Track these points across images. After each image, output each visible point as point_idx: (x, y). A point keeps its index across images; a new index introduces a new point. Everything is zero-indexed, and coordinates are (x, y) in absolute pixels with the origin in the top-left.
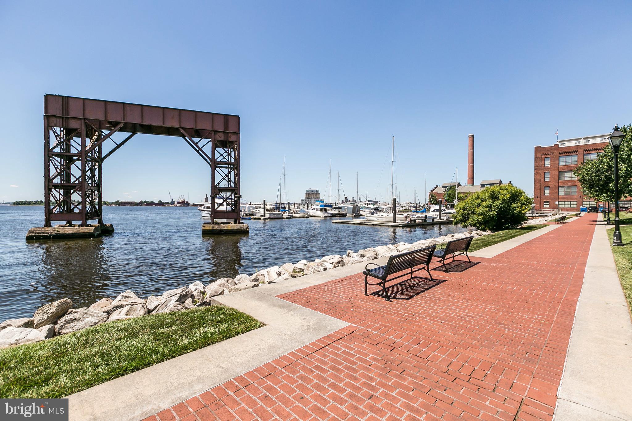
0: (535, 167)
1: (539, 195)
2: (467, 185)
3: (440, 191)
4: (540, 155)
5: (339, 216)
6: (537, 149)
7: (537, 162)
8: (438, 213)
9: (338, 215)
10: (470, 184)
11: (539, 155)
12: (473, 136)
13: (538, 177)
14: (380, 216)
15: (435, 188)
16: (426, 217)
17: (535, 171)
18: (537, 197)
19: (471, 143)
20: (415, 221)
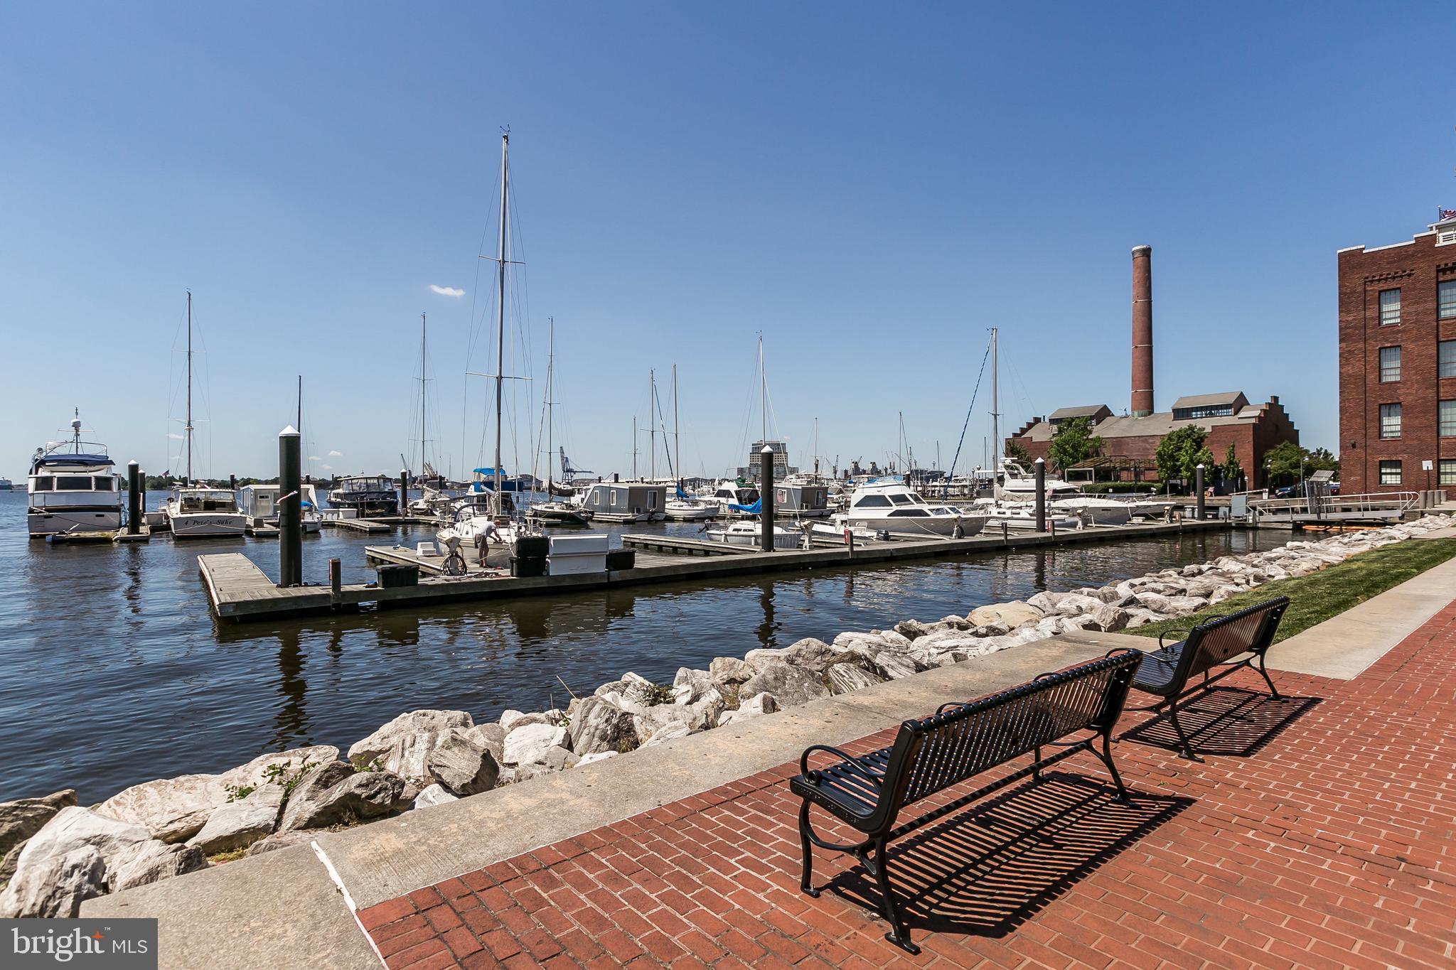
0: (1341, 329)
1: (1359, 439)
2: (1129, 412)
3: (1042, 434)
4: (1362, 281)
6: (1350, 263)
7: (1348, 312)
10: (1138, 409)
11: (1356, 281)
12: (1146, 253)
13: (1356, 368)
15: (1030, 426)
17: (1344, 345)
18: (1354, 446)
19: (1139, 274)
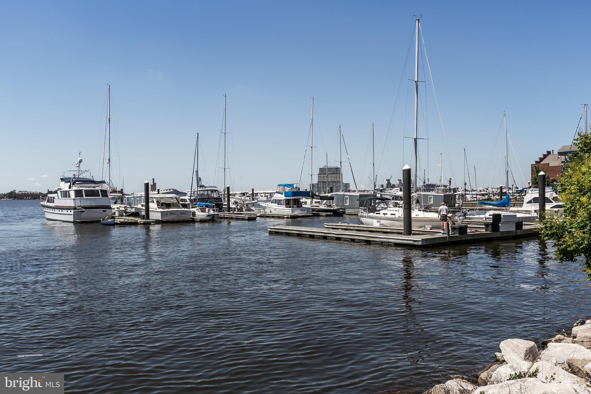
3: (554, 162)
5: (326, 216)
8: (536, 206)
9: (324, 214)
14: (389, 215)
15: (545, 156)
16: (497, 218)
20: (463, 229)
